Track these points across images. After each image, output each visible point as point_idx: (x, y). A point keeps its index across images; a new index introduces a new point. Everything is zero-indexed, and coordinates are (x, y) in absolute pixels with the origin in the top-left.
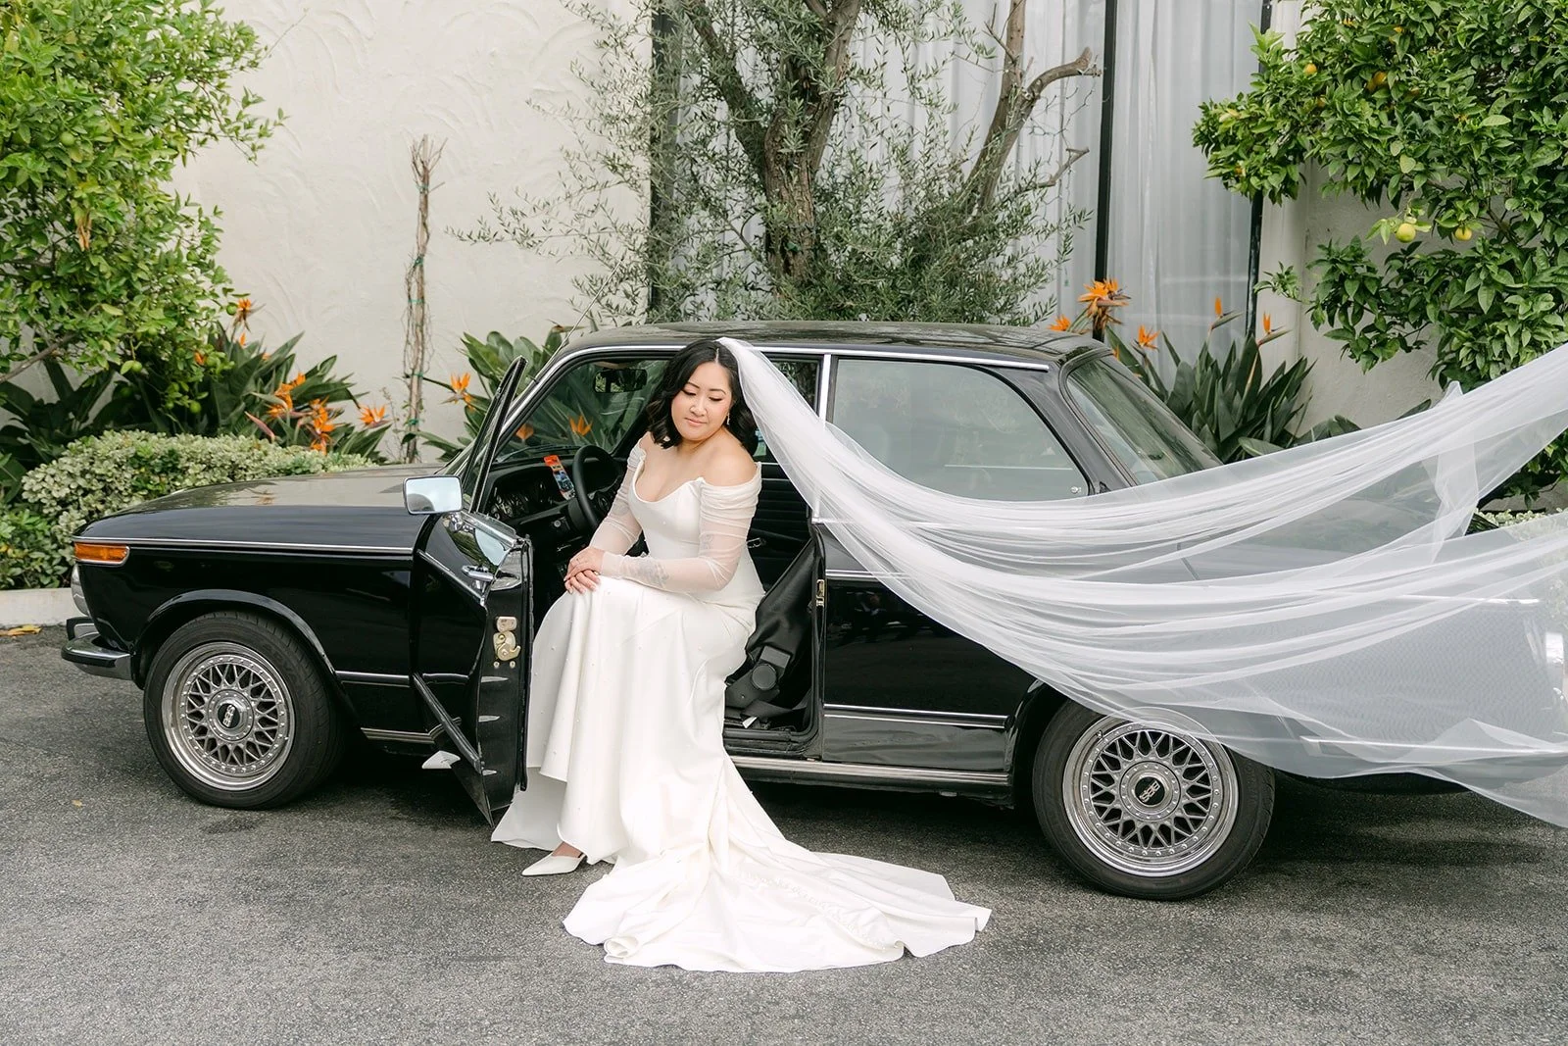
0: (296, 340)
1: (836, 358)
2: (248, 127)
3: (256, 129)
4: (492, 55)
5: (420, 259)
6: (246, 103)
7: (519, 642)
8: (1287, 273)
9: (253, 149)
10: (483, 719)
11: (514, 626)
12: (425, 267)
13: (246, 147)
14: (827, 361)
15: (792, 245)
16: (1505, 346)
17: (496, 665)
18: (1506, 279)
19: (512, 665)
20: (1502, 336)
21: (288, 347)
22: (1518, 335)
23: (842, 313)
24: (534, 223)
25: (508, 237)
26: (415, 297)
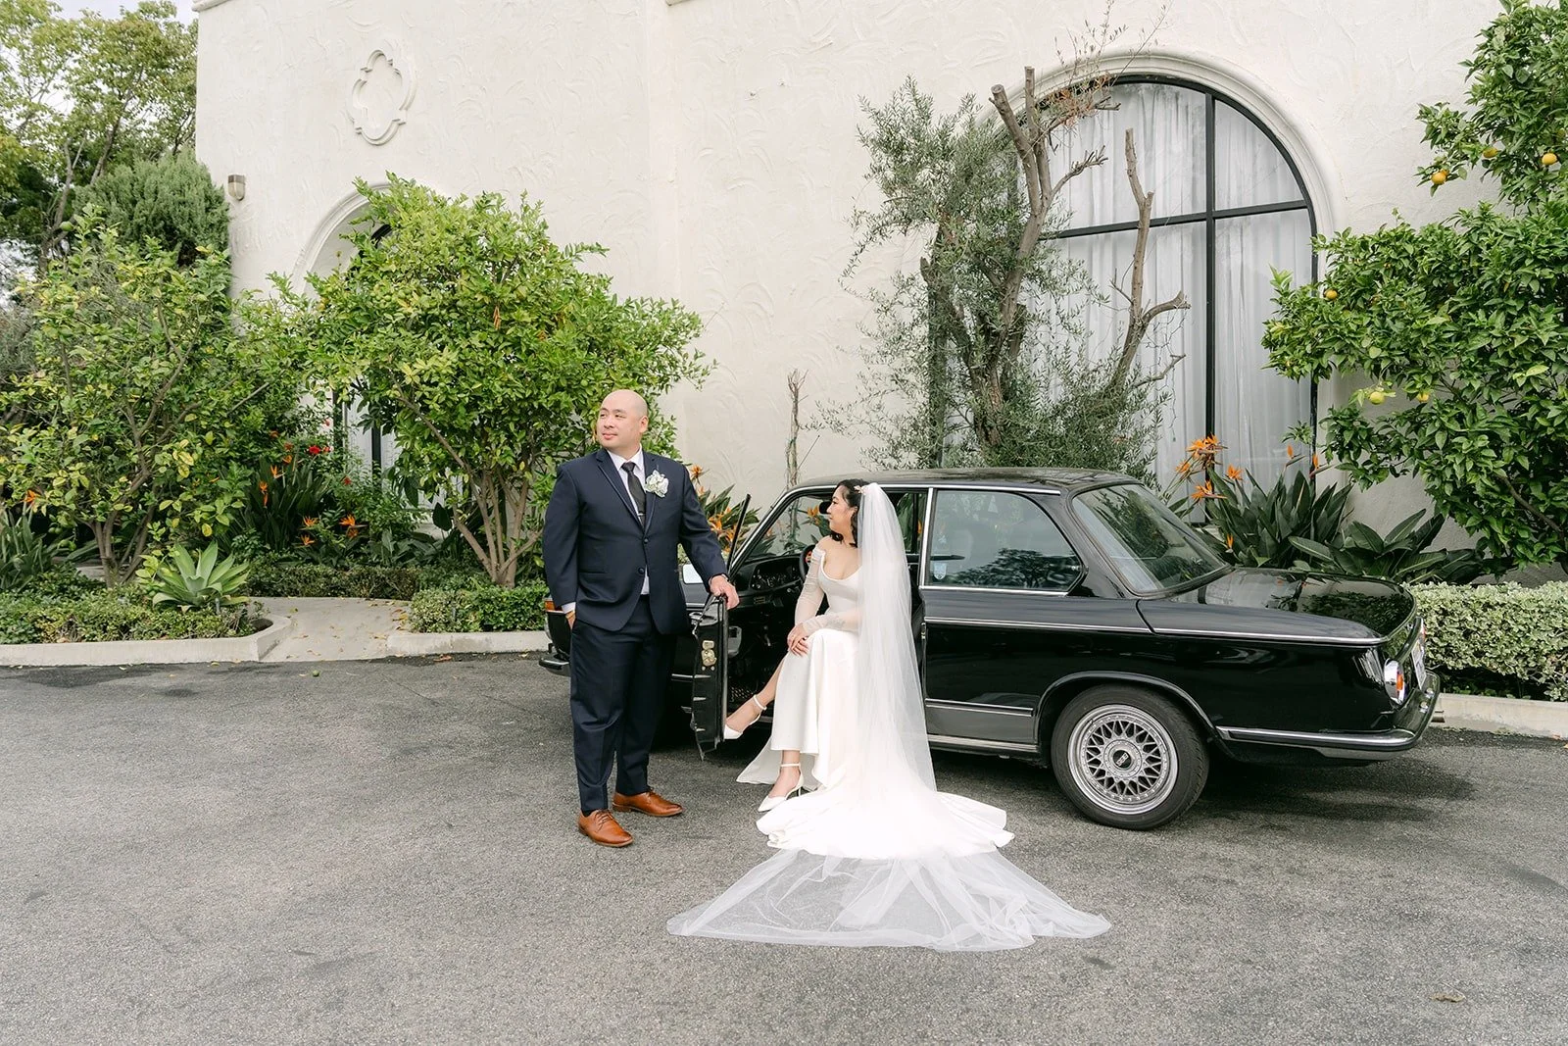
0: (730, 489)
1: (937, 490)
2: (696, 370)
3: (701, 371)
4: (838, 320)
5: (793, 442)
6: (696, 357)
7: (717, 655)
8: (1303, 427)
9: (699, 383)
10: (695, 699)
11: (713, 646)
12: (797, 446)
13: (695, 381)
14: (931, 491)
15: (989, 423)
16: (1454, 471)
17: (704, 668)
18: (1455, 427)
19: (713, 668)
20: (1452, 464)
21: (726, 493)
22: (1463, 463)
23: (1017, 463)
24: (842, 418)
25: (828, 426)
26: (791, 462)
